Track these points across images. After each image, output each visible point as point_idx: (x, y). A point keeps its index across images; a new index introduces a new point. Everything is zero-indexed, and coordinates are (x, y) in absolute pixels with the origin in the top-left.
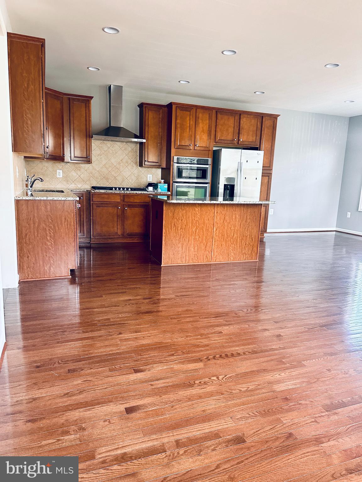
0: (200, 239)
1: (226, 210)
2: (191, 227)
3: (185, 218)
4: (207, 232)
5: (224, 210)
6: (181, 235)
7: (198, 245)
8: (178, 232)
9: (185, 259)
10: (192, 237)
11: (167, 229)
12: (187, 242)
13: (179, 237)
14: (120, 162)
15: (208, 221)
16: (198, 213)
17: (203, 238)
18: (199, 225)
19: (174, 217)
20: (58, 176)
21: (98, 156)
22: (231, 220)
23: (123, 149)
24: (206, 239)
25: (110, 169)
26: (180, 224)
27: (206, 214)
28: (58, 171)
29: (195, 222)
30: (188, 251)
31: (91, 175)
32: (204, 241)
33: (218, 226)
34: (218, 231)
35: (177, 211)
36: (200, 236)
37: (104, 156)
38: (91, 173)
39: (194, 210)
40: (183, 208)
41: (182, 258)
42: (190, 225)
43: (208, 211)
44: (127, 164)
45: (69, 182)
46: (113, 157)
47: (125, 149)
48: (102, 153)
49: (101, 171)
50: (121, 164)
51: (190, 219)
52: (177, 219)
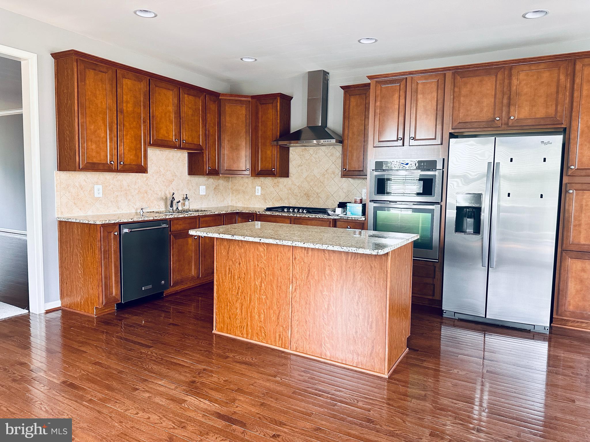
0: (268, 301)
1: (312, 256)
2: (253, 278)
3: (245, 262)
4: (279, 291)
5: (307, 256)
6: (239, 289)
7: (265, 311)
8: (235, 282)
9: (247, 331)
10: (255, 295)
11: (220, 275)
12: (249, 302)
13: (236, 292)
14: (325, 173)
15: (279, 270)
16: (263, 255)
17: (273, 300)
18: (265, 276)
19: (228, 257)
20: (257, 194)
21: (298, 167)
22: (322, 276)
23: (329, 154)
24: (278, 303)
25: (312, 183)
26: (238, 270)
27: (276, 259)
28: (257, 187)
29: (259, 270)
30: (249, 319)
31: (290, 191)
32: (275, 308)
33: (298, 284)
34: (298, 292)
35: (233, 248)
36: (268, 296)
37: (306, 166)
38: (290, 190)
39: (257, 249)
40: (241, 245)
41: (241, 327)
42: (252, 275)
43: (279, 254)
44: (333, 176)
45: (267, 201)
46: (316, 167)
47: (332, 155)
48: (303, 163)
49: (301, 186)
50: (326, 176)
51: (251, 265)
52: (232, 261)
